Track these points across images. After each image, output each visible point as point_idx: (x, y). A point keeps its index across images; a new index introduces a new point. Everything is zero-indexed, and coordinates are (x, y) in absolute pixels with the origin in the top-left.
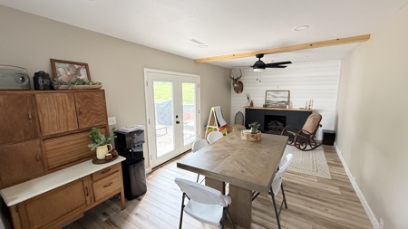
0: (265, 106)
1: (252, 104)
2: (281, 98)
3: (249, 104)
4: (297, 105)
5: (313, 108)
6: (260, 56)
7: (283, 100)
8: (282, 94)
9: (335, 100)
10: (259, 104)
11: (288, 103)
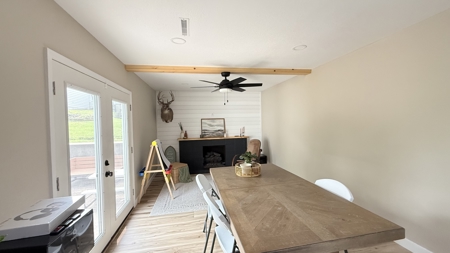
0: (202, 136)
1: (186, 135)
2: (217, 127)
3: (183, 136)
4: (233, 132)
5: (246, 135)
6: (226, 74)
7: (219, 128)
8: (217, 122)
9: (260, 127)
10: (195, 134)
11: (224, 131)
